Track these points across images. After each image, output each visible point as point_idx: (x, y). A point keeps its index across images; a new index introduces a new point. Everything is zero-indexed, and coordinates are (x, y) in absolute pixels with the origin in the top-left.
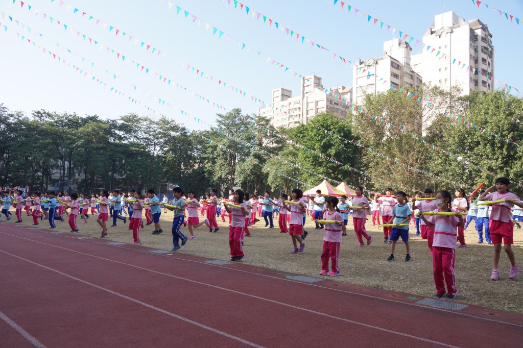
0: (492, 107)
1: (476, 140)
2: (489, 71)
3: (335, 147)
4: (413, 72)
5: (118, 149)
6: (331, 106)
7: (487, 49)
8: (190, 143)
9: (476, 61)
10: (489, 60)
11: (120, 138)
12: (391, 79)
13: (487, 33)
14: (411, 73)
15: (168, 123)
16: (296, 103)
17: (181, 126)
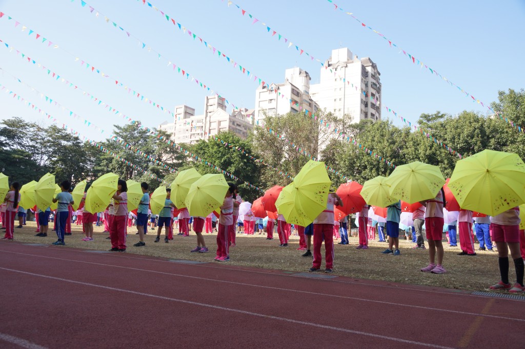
0: (378, 135)
1: (364, 164)
2: (377, 105)
3: (235, 165)
4: (311, 100)
6: (233, 126)
7: (376, 85)
9: (367, 96)
10: (377, 95)
12: (291, 104)
13: (376, 71)
14: (310, 101)
15: (59, 131)
16: (198, 122)
17: (74, 136)
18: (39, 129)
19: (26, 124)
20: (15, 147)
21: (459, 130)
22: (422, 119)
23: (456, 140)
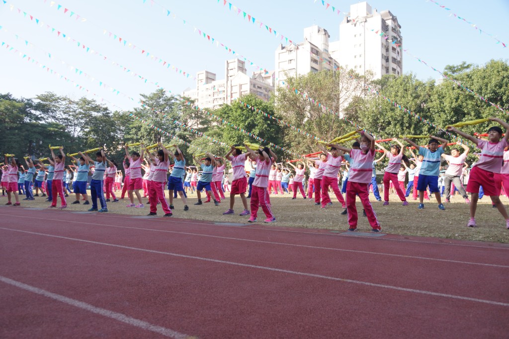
0: (401, 90)
1: (388, 120)
2: (399, 59)
3: (259, 127)
4: (331, 58)
5: (35, 129)
6: (254, 89)
7: (397, 39)
8: (112, 124)
9: (387, 50)
10: (398, 49)
11: (37, 118)
12: (311, 64)
13: (396, 24)
14: (329, 59)
15: (89, 103)
16: (220, 86)
17: (103, 107)
18: (71, 102)
19: (58, 98)
20: (50, 120)
21: (486, 80)
22: (446, 71)
23: (483, 91)
